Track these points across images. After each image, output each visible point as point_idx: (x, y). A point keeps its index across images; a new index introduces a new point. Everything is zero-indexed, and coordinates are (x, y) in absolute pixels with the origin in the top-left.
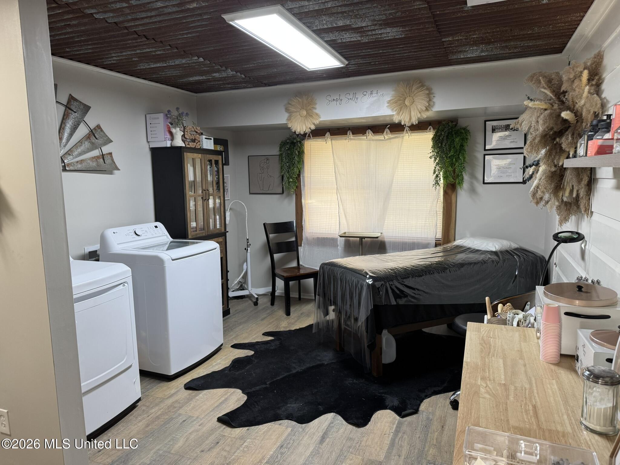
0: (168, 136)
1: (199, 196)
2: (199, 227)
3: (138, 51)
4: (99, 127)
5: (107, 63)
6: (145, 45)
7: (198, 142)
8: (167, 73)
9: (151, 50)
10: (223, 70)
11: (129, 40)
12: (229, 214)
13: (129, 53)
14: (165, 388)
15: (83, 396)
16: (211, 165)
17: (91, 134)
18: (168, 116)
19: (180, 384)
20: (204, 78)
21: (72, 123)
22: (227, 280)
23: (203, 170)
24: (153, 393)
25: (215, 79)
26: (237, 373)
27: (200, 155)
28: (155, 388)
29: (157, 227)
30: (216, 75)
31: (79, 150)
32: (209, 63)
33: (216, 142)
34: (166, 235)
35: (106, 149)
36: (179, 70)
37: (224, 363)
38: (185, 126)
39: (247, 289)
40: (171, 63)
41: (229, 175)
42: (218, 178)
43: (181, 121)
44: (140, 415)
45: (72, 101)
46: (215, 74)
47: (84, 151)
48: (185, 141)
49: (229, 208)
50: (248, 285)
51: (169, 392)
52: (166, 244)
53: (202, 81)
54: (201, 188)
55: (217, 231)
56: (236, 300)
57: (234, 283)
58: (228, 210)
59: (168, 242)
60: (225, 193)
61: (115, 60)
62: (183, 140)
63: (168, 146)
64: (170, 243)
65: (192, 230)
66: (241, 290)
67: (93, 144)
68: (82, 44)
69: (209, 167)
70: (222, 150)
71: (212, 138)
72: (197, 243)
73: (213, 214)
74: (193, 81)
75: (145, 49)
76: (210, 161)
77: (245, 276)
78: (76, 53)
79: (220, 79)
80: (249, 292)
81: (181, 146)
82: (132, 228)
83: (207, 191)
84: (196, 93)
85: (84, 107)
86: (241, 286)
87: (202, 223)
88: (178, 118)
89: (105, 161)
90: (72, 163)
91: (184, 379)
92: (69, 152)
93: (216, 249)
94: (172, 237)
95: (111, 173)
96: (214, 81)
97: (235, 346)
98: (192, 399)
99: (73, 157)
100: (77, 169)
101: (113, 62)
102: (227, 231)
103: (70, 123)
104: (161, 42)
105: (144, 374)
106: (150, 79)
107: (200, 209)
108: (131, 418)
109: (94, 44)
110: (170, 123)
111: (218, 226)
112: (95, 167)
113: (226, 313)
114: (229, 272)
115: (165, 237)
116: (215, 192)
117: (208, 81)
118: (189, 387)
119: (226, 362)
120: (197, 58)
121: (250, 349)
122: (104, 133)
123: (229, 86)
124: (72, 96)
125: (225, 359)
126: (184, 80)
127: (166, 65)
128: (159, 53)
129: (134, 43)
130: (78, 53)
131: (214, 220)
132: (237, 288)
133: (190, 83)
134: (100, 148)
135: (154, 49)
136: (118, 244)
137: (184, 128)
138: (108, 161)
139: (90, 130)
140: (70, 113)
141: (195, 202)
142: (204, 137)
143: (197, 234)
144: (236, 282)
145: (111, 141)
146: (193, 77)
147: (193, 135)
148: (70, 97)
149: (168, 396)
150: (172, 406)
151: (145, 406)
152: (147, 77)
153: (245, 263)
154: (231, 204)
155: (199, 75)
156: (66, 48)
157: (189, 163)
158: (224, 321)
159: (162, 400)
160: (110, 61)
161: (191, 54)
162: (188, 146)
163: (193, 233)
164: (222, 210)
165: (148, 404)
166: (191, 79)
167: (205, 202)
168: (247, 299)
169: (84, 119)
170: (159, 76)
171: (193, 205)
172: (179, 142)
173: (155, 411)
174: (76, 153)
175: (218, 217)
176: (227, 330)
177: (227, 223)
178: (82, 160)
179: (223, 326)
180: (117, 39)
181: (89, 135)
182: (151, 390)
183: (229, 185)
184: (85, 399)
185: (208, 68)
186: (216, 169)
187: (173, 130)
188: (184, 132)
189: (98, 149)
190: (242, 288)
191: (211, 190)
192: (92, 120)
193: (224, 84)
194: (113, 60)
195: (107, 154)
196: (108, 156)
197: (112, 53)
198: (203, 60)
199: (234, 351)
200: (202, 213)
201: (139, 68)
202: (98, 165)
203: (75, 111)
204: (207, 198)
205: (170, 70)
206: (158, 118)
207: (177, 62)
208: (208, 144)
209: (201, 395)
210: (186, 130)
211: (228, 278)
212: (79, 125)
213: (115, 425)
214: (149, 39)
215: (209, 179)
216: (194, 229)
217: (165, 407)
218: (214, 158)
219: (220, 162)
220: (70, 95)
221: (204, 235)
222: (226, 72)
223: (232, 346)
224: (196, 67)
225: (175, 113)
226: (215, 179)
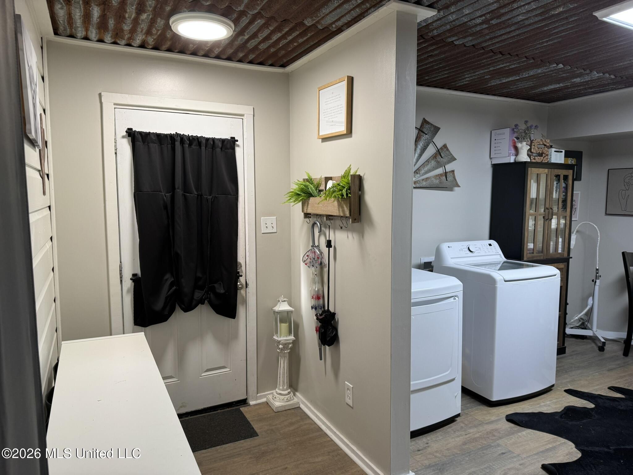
0: (513, 151)
1: (540, 215)
2: (537, 250)
3: (491, 69)
4: (445, 146)
5: (459, 85)
6: (499, 61)
7: (545, 156)
8: (518, 86)
9: (505, 65)
10: (587, 74)
11: (484, 59)
12: (575, 237)
13: (482, 72)
14: (485, 412)
15: (411, 394)
16: (559, 180)
17: (438, 153)
18: (515, 130)
19: (501, 413)
20: (561, 85)
21: (423, 145)
22: (566, 314)
23: (548, 186)
24: (472, 413)
25: (575, 85)
26: (570, 423)
27: (546, 170)
28: (474, 408)
29: (491, 245)
30: (578, 80)
31: (426, 169)
32: (570, 68)
33: (568, 155)
34: (500, 254)
35: (449, 168)
36: (532, 81)
37: (555, 407)
38: (533, 140)
39: (590, 329)
40: (525, 75)
41: (579, 192)
42: (566, 196)
43: (529, 134)
44: (458, 431)
45: (425, 124)
46: (575, 80)
47: (430, 170)
48: (531, 156)
49: (576, 231)
50: (592, 325)
51: (489, 418)
52: (499, 264)
53: (557, 89)
54: (543, 207)
55: (558, 256)
56: (574, 339)
57: (574, 318)
58: (575, 232)
59: (501, 262)
60: (573, 212)
61: (467, 81)
62: (528, 155)
63: (511, 162)
64: (503, 263)
65: (528, 252)
66: (583, 329)
67: (438, 162)
68: (440, 70)
69: (555, 183)
70: (574, 164)
71: (564, 151)
72: (533, 266)
73: (555, 236)
74: (548, 91)
75: (499, 65)
76: (558, 176)
77: (590, 313)
78: (433, 80)
79: (581, 84)
80: (593, 333)
81: (525, 161)
82: (466, 244)
83: (550, 210)
84: (549, 103)
85: (434, 129)
86: (583, 324)
87: (541, 245)
88: (525, 132)
89: (447, 178)
90: (418, 181)
91: (506, 409)
92: (417, 171)
93: (555, 275)
94: (506, 257)
95: (451, 190)
96: (573, 87)
97: (570, 392)
98: (513, 434)
99: (420, 176)
100: (422, 186)
101: (465, 83)
102: (571, 256)
103: (421, 144)
104: (517, 55)
105: (465, 391)
106: (499, 95)
107: (540, 229)
108: (449, 430)
109: (450, 69)
110: (516, 138)
111: (560, 250)
112: (438, 184)
113: (561, 351)
114: (568, 304)
115: (499, 257)
116: (560, 210)
117: (566, 87)
118: (511, 419)
119: (557, 406)
120: (556, 65)
121: (590, 400)
122: (450, 152)
123: (592, 90)
124: (425, 120)
125: (556, 402)
126: (537, 91)
127: (519, 78)
128: (513, 66)
129: (488, 61)
130: (435, 79)
131: (556, 243)
132: (577, 325)
133: (544, 93)
134: (445, 166)
135: (508, 64)
136: (451, 258)
137: (532, 142)
138: (450, 178)
139: (437, 150)
140: (422, 136)
141: (535, 221)
142: (553, 150)
143: (533, 257)
144: (577, 318)
145: (455, 159)
146: (547, 86)
147: (541, 148)
148: (424, 120)
149: (487, 422)
150: (491, 433)
151: (464, 423)
152: (497, 93)
153: (591, 298)
154: (578, 226)
155: (556, 83)
156: (425, 76)
157: (533, 179)
158: (557, 359)
159: (481, 424)
160: (463, 82)
161: (549, 62)
162: (534, 161)
163: (529, 255)
164: (567, 233)
165: (466, 422)
166: (545, 89)
167: (547, 222)
168: (589, 341)
169: (433, 140)
170: (509, 90)
171: (532, 224)
172: (524, 157)
173: (473, 432)
174: (423, 171)
175: (560, 240)
176: (560, 371)
177: (571, 248)
178: (427, 178)
179: (557, 364)
180: (473, 60)
181: (436, 154)
182: (470, 409)
183: (578, 204)
184: (412, 396)
185: (568, 74)
186: (564, 185)
187: (519, 145)
188: (531, 146)
189: (442, 167)
190: (583, 326)
191: (555, 209)
192: (439, 140)
193: (586, 89)
194: (466, 81)
195: (450, 172)
196: (451, 173)
197: (466, 75)
198: (563, 66)
199: (568, 397)
200: (542, 233)
201: (489, 85)
202: (440, 183)
203: (426, 133)
204: (550, 218)
205: (523, 82)
206: (504, 134)
207: (532, 73)
208: (557, 157)
209: (524, 433)
210: (533, 144)
211: (567, 312)
212: (428, 145)
213: (434, 432)
214: (504, 55)
215: (554, 197)
216: (530, 250)
217: (483, 431)
218: (562, 172)
219: (570, 178)
220: (424, 119)
221: (542, 258)
222: (590, 75)
223: (566, 391)
224: (553, 75)
225: (523, 127)
226: (562, 196)
